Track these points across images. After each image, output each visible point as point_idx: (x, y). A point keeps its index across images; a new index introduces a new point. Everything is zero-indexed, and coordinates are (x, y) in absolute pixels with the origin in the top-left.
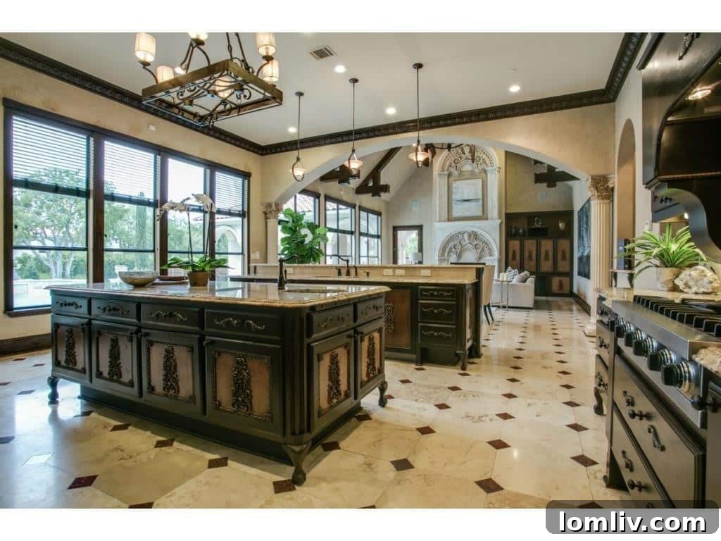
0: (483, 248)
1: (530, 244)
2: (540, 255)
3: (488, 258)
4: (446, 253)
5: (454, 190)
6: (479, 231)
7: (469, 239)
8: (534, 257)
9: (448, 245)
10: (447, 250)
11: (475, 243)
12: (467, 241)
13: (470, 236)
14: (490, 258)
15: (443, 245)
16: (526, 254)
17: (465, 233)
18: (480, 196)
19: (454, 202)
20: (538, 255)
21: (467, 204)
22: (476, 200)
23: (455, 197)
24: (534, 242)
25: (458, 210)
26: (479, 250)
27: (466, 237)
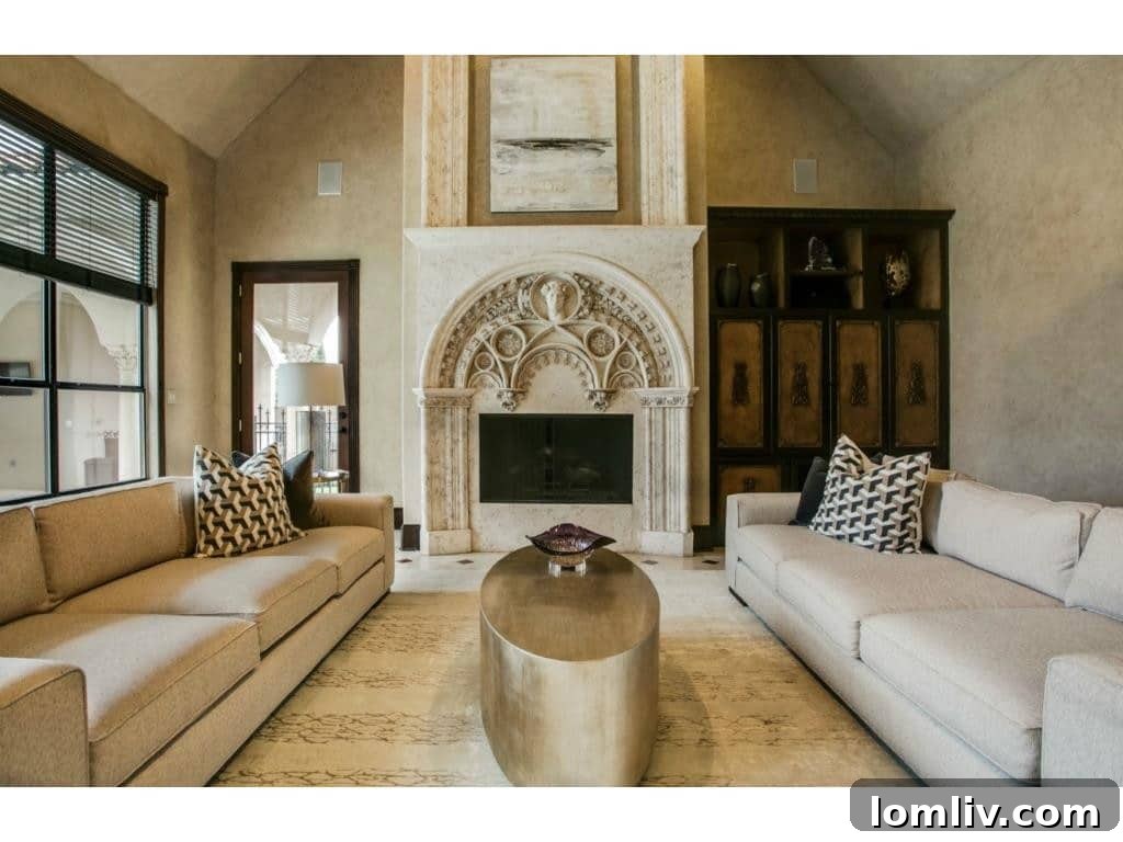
0: (625, 347)
1: (800, 339)
2: (836, 385)
3: (645, 391)
4: (462, 371)
5: (498, 97)
6: (607, 274)
7: (563, 309)
8: (814, 389)
9: (471, 332)
10: (466, 357)
11: (588, 326)
12: (555, 319)
13: (566, 295)
14: (655, 393)
15: (447, 336)
16: (787, 377)
17: (543, 281)
18: (608, 131)
19: (494, 149)
20: (829, 384)
21: (552, 160)
22: (592, 145)
23: (499, 126)
24: (814, 329)
25: (512, 183)
26: (610, 358)
27: (550, 296)
